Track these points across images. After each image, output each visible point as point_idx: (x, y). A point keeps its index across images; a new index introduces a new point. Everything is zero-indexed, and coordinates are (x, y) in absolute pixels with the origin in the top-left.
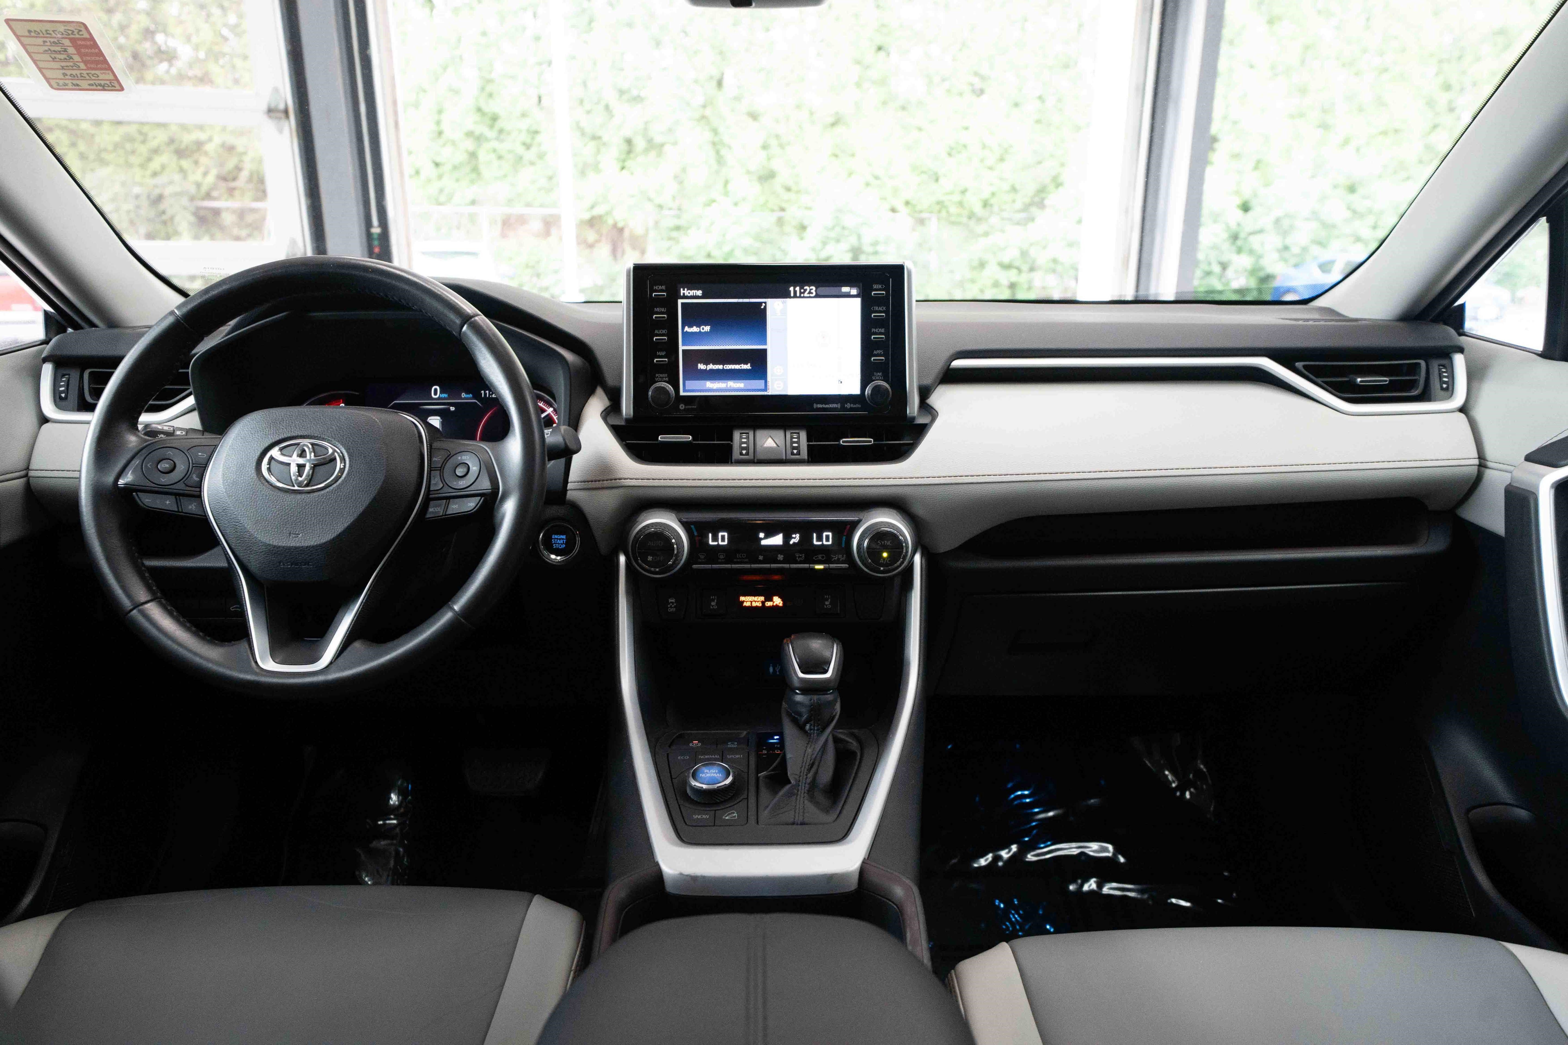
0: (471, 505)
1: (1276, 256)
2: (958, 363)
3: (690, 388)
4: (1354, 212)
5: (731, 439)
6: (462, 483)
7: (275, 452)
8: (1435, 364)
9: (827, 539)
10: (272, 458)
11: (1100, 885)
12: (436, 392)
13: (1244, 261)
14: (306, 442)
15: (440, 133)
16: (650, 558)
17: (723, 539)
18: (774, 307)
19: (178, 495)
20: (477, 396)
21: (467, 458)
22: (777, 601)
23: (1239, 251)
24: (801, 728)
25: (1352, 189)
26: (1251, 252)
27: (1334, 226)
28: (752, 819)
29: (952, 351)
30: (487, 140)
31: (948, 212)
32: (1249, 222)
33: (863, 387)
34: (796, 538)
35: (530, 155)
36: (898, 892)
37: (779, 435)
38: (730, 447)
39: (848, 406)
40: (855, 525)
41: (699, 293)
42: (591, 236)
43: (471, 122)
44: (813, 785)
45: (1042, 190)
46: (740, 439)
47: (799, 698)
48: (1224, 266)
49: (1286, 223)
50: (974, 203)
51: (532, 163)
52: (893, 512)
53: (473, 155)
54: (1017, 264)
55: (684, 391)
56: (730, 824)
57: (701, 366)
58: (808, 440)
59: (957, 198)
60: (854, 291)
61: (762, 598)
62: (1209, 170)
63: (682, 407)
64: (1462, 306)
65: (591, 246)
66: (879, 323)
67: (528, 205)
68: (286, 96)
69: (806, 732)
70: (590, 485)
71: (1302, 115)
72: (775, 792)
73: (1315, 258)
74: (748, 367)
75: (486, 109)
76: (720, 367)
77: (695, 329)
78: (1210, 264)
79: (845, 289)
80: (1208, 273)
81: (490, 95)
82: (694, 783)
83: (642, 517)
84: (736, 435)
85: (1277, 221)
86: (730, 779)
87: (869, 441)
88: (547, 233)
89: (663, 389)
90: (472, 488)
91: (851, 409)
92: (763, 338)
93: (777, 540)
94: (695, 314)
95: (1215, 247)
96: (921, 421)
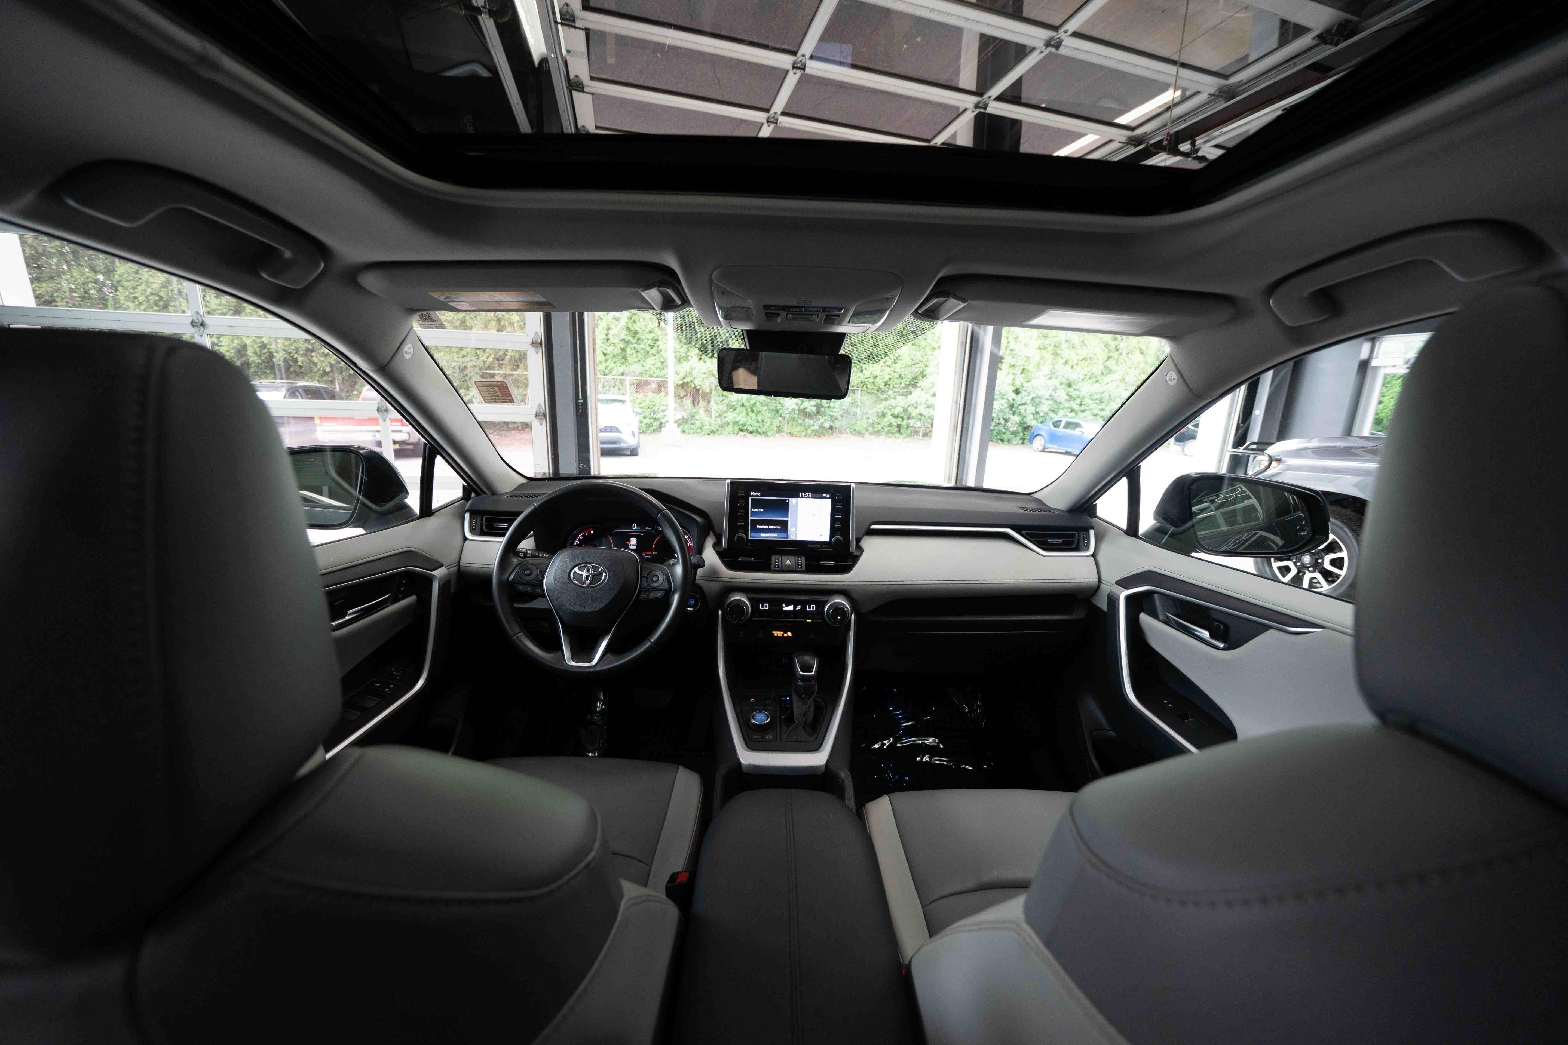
0: (659, 594)
1: (1032, 417)
2: (873, 527)
3: (753, 536)
4: (1071, 396)
5: (771, 560)
6: (656, 585)
7: (576, 569)
8: (1082, 534)
9: (813, 608)
10: (575, 572)
11: (930, 758)
12: (635, 526)
13: (1016, 419)
14: (590, 565)
15: (608, 340)
16: (734, 616)
17: (766, 606)
18: (792, 501)
19: (533, 585)
20: (653, 529)
21: (658, 573)
22: (789, 634)
23: (1014, 414)
24: (800, 696)
25: (1069, 385)
26: (1020, 414)
27: (1061, 403)
28: (779, 738)
29: (870, 522)
30: (631, 343)
31: (867, 387)
32: (1019, 399)
33: (831, 538)
34: (799, 607)
35: (653, 351)
36: (842, 775)
37: (793, 558)
38: (770, 564)
39: (824, 546)
40: (825, 602)
41: (759, 494)
42: (682, 393)
43: (624, 334)
44: (805, 723)
45: (915, 378)
46: (775, 560)
47: (799, 683)
48: (1006, 420)
49: (1037, 400)
50: (880, 382)
51: (654, 355)
52: (843, 596)
53: (623, 350)
54: (901, 415)
55: (751, 537)
56: (769, 741)
57: (759, 527)
58: (806, 561)
59: (871, 380)
60: (828, 496)
61: (783, 632)
62: (999, 373)
63: (749, 544)
64: (1096, 504)
65: (682, 398)
66: (839, 510)
67: (651, 376)
68: (541, 335)
69: (802, 698)
70: (707, 579)
71: (1045, 348)
72: (788, 726)
73: (1051, 419)
74: (779, 527)
75: (632, 328)
76: (767, 527)
77: (756, 510)
78: (999, 419)
79: (824, 495)
80: (999, 424)
81: (635, 321)
82: (753, 721)
83: (731, 595)
84: (773, 558)
85: (1033, 399)
86: (769, 720)
87: (832, 563)
88: (660, 391)
89: (741, 537)
90: (660, 587)
91: (826, 548)
92: (787, 516)
93: (791, 608)
94: (757, 503)
95: (1001, 411)
96: (856, 553)
